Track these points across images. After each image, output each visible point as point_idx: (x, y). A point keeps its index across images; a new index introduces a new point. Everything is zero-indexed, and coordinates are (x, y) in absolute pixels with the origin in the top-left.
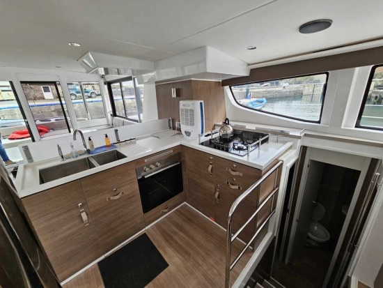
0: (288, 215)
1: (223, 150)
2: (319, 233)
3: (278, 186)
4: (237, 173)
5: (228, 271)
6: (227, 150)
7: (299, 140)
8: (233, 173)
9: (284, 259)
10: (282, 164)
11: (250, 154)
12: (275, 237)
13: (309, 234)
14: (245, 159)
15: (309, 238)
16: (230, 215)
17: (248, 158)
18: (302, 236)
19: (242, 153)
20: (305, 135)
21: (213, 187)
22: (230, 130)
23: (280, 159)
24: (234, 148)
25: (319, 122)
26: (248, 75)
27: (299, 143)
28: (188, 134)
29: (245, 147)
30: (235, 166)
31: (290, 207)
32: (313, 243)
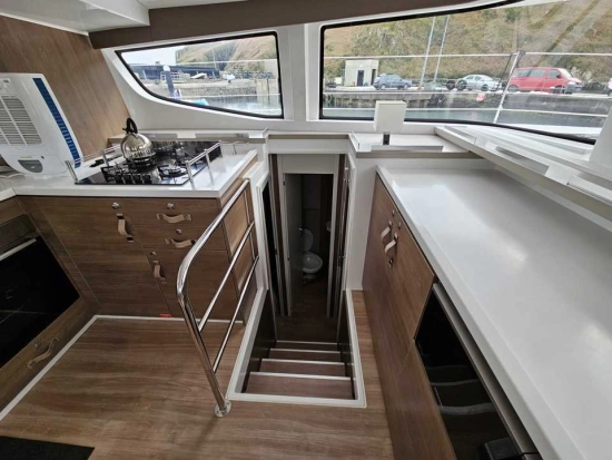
0: (277, 257)
1: (138, 182)
2: (312, 263)
3: (252, 219)
4: (180, 218)
5: (211, 375)
6: (148, 182)
7: (264, 146)
8: (173, 220)
9: (286, 313)
10: (249, 184)
11: (195, 179)
12: (268, 292)
13: (305, 270)
14: (188, 187)
15: (305, 274)
16: (180, 290)
17: (193, 186)
18: (298, 275)
19: (179, 180)
20: (270, 137)
21: (144, 260)
22: (145, 144)
23: (244, 177)
24: (163, 176)
25: (282, 117)
26: (148, 24)
27: (265, 150)
28: (34, 166)
29: (183, 170)
30: (170, 205)
31: (276, 246)
32: (310, 277)
